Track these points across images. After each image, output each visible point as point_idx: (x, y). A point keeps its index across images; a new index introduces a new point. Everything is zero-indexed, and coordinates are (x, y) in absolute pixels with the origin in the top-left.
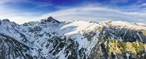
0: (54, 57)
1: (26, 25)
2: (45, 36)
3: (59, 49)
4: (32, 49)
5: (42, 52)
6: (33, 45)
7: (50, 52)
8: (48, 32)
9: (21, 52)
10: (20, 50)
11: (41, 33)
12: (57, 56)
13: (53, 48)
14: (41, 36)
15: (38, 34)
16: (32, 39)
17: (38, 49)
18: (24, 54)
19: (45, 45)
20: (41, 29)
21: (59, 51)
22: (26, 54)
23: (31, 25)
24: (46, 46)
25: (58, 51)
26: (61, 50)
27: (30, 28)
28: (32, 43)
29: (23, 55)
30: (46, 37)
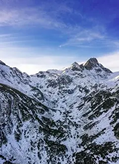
0: (89, 121)
1: (42, 76)
2: (77, 93)
3: (101, 111)
4: (55, 111)
5: (70, 114)
6: (56, 106)
7: (84, 116)
8: (83, 86)
9: (34, 112)
10: (30, 108)
11: (71, 87)
12: (95, 120)
13: (90, 109)
14: (71, 92)
15: (65, 89)
16: (54, 97)
17: (63, 111)
18: (40, 116)
19: (77, 105)
20: (70, 81)
21: (101, 113)
22: (43, 118)
23: (51, 75)
24: (79, 107)
25: (98, 114)
26: (105, 112)
27: (49, 81)
28: (55, 102)
29: (37, 118)
30: (79, 94)
